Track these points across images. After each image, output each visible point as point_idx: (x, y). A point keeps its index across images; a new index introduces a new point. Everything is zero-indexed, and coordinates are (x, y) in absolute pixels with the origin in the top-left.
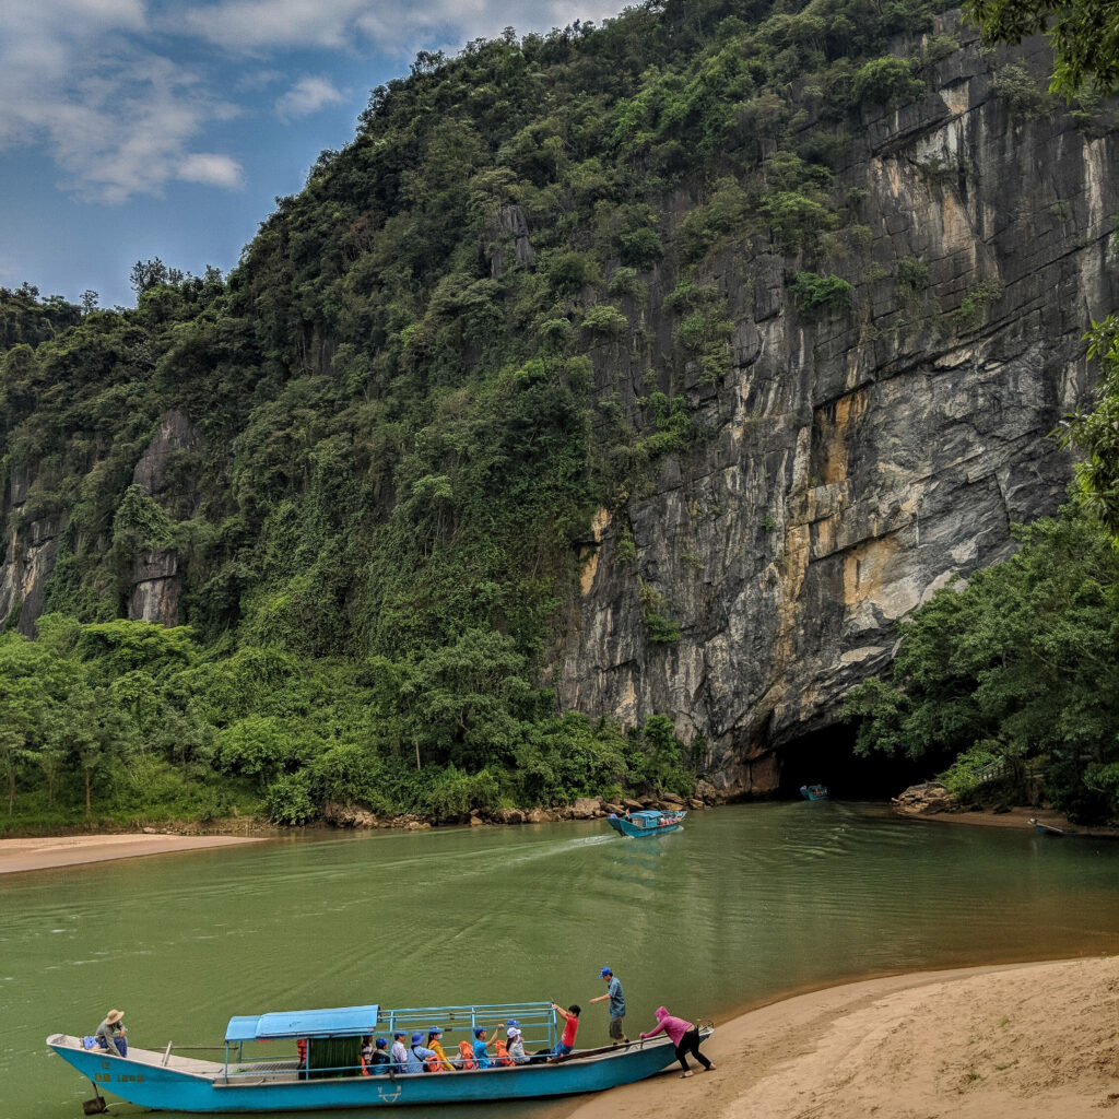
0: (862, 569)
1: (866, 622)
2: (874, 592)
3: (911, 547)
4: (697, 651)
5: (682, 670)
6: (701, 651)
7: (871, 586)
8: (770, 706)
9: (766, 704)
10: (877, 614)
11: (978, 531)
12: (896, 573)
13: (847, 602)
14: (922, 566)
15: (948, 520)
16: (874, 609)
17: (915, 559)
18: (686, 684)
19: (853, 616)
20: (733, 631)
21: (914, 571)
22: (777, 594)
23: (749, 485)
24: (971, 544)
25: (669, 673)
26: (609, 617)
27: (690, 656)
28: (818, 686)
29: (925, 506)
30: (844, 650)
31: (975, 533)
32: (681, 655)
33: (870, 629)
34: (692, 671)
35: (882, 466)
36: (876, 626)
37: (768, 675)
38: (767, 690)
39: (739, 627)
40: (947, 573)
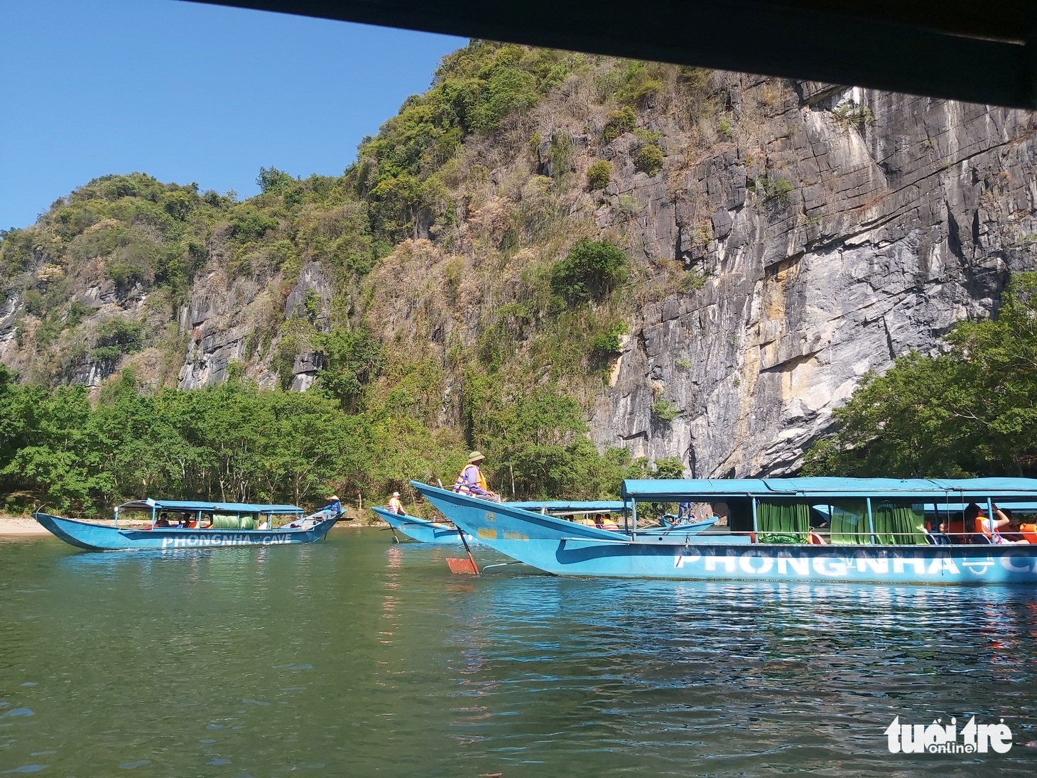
0: (794, 377)
1: (796, 412)
2: (801, 392)
3: (826, 363)
4: (685, 427)
5: (675, 439)
6: (688, 427)
7: (800, 388)
8: (731, 466)
9: (730, 464)
10: (804, 407)
11: (871, 353)
12: (815, 380)
13: (784, 398)
14: (833, 376)
15: (851, 345)
16: (802, 404)
17: (829, 371)
18: (678, 448)
19: (787, 407)
20: (710, 415)
21: (827, 379)
22: (739, 391)
23: (724, 317)
24: (866, 362)
25: (666, 441)
26: (629, 402)
27: (681, 430)
28: (763, 453)
29: (836, 336)
30: (781, 429)
31: (868, 355)
32: (675, 429)
33: (799, 417)
34: (682, 440)
35: (808, 308)
36: (802, 415)
37: (732, 445)
38: (730, 455)
39: (714, 412)
40: (850, 380)
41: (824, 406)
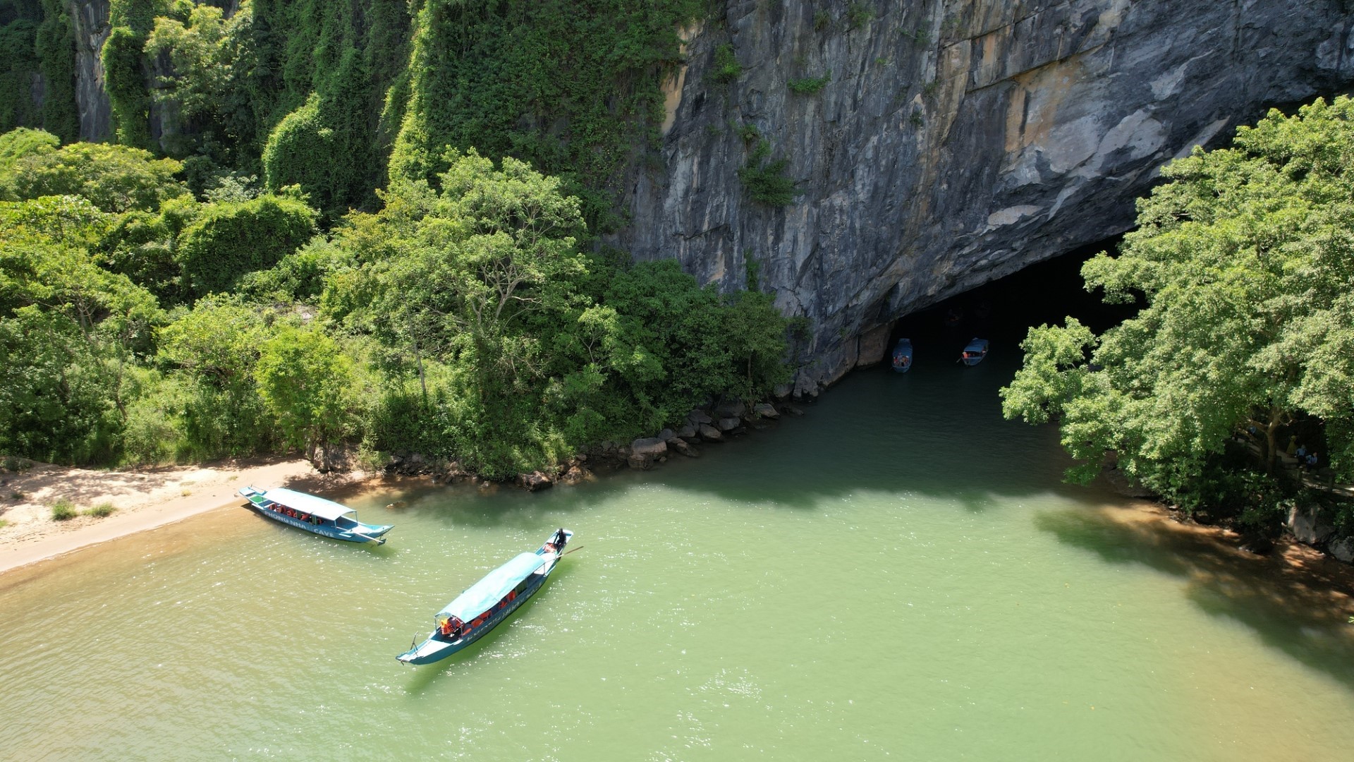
0: (1031, 104)
1: (1027, 175)
2: (1042, 136)
3: (1099, 76)
4: (809, 212)
5: (788, 236)
6: (815, 211)
7: (1040, 128)
8: (893, 280)
9: (890, 277)
10: (1042, 165)
11: (1193, 54)
12: (1073, 110)
13: (1008, 149)
14: (1109, 102)
15: (1158, 37)
16: (1039, 159)
17: (1102, 92)
18: (793, 253)
19: (1012, 168)
20: (859, 187)
21: (1096, 108)
22: (920, 138)
24: (1180, 73)
25: (771, 238)
26: (695, 168)
27: (800, 218)
28: (955, 254)
29: (1131, 17)
30: (992, 208)
31: (1187, 58)
32: (788, 217)
33: (1031, 185)
34: (801, 238)
36: (1037, 181)
37: (896, 243)
38: (893, 261)
39: (867, 181)
40: (1139, 112)
41: (1083, 164)
